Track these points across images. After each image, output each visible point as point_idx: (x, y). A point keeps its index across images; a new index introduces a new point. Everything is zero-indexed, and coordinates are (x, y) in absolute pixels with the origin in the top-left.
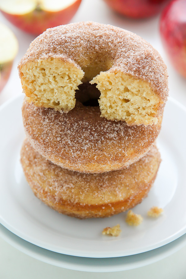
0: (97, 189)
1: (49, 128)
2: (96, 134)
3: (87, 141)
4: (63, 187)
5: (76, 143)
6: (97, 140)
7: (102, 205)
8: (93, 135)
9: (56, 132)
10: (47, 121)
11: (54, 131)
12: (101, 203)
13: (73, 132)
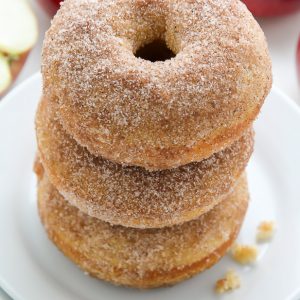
0: (197, 239)
1: (115, 182)
3: (181, 183)
4: (147, 254)
5: (165, 191)
6: (194, 176)
7: (206, 258)
9: (130, 185)
11: (126, 184)
12: (205, 256)
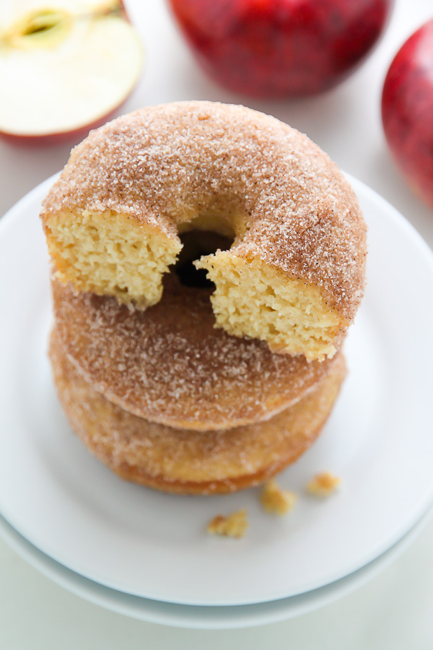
0: (201, 454)
1: (103, 339)
2: (200, 367)
3: (182, 381)
4: (129, 442)
5: (157, 382)
6: (204, 380)
8: (194, 369)
9: (118, 353)
10: (100, 322)
11: (113, 348)
12: (207, 479)
13: (152, 357)
